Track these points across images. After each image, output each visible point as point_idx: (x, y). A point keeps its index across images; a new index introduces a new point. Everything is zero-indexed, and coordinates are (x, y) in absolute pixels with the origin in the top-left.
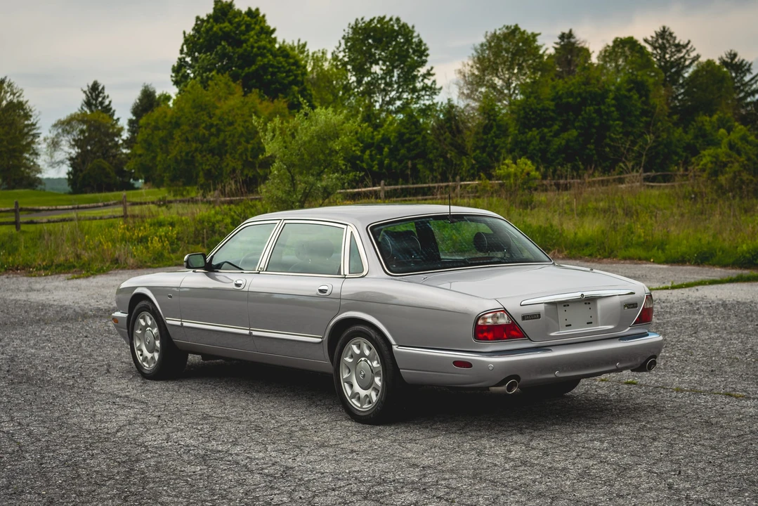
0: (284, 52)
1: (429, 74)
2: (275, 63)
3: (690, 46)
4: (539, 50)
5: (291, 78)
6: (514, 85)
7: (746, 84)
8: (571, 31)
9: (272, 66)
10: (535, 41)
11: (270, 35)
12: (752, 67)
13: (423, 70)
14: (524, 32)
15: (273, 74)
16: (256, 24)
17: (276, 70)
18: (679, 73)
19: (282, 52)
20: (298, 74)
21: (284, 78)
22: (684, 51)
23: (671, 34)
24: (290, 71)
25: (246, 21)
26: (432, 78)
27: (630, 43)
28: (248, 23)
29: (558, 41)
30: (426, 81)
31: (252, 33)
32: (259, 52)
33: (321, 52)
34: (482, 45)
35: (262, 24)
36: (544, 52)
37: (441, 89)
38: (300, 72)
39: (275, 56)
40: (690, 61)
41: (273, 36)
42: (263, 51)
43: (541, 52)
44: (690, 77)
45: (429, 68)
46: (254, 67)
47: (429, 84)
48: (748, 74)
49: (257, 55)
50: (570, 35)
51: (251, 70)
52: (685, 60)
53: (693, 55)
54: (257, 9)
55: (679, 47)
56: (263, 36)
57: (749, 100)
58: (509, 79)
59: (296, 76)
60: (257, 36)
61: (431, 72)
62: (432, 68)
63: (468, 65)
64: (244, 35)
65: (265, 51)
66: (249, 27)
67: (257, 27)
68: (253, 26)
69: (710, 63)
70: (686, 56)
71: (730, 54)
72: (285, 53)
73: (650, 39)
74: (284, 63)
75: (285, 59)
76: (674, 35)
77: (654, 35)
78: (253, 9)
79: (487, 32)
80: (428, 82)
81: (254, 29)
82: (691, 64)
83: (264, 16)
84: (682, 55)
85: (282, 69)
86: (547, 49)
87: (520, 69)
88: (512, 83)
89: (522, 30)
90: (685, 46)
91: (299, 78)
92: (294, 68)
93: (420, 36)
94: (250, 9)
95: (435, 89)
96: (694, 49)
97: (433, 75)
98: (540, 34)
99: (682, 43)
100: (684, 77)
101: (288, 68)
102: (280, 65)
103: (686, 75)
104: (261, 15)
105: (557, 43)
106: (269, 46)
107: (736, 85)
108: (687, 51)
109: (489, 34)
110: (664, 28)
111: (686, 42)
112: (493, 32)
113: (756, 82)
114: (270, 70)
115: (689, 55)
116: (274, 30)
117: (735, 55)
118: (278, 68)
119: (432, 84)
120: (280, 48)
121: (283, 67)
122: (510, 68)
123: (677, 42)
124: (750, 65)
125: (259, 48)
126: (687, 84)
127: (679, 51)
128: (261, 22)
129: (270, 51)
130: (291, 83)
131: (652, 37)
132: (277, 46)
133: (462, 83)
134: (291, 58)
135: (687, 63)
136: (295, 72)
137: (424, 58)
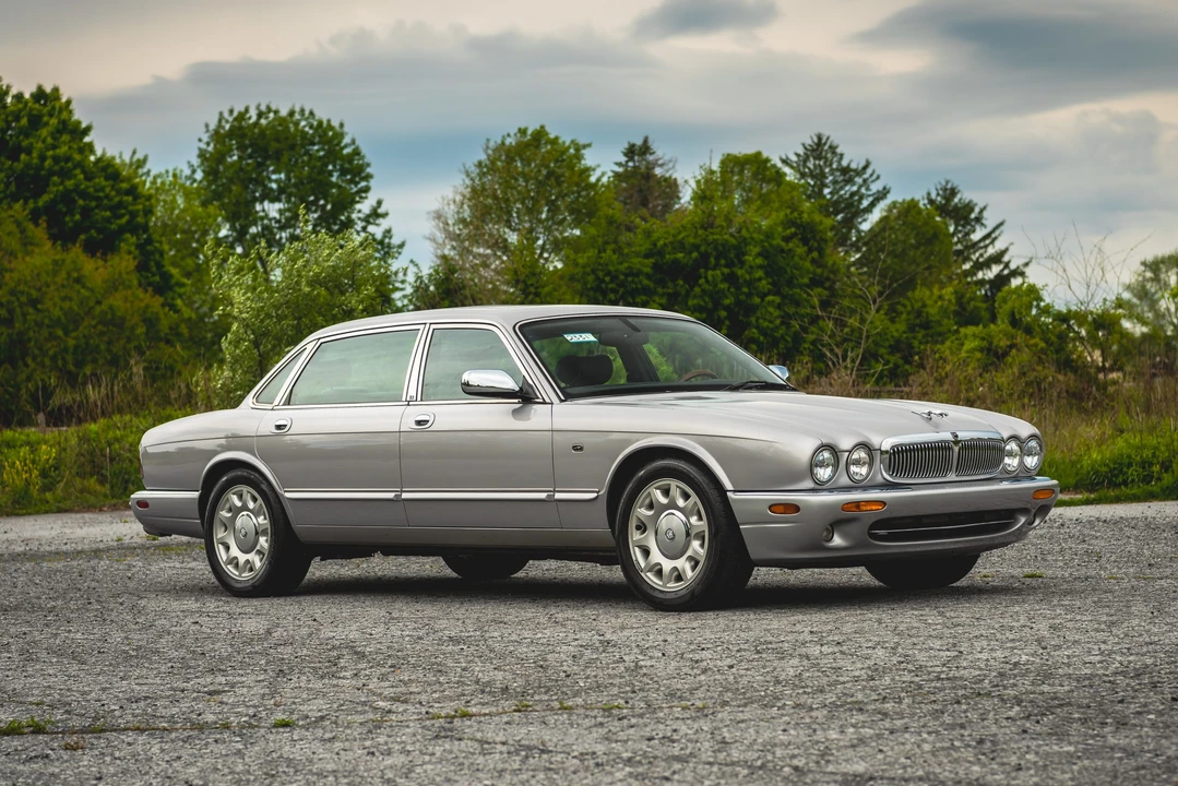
0: (108, 169)
1: (375, 215)
2: (91, 190)
3: (869, 171)
4: (590, 176)
5: (124, 220)
6: (540, 242)
7: (975, 246)
8: (646, 141)
9: (84, 195)
10: (579, 157)
11: (81, 140)
12: (985, 214)
13: (365, 207)
14: (555, 141)
15: (86, 212)
16: (51, 115)
17: (93, 204)
18: (849, 223)
19: (104, 169)
20: (138, 211)
21: (108, 221)
22: (859, 180)
23: (833, 149)
24: (120, 205)
25: (31, 110)
26: (384, 224)
27: (758, 163)
28: (35, 112)
29: (623, 159)
30: (371, 229)
31: (44, 132)
32: (57, 168)
33: (171, 174)
34: (480, 164)
35: (64, 115)
36: (599, 180)
37: (402, 245)
38: (140, 207)
39: (89, 177)
40: (871, 199)
41: (87, 139)
42: (64, 166)
43: (593, 179)
44: (871, 230)
45: (375, 204)
46: (46, 198)
47: (379, 236)
48: (978, 227)
49: (51, 173)
50: (645, 149)
51: (40, 203)
52: (861, 198)
53: (875, 187)
54: (56, 90)
55: (848, 174)
56: (66, 137)
57: (980, 275)
58: (531, 230)
59: (133, 215)
60: (54, 138)
61: (380, 211)
62: (379, 203)
63: (454, 201)
64: (27, 136)
65: (70, 164)
66: (36, 122)
67: (54, 121)
68: (45, 119)
69: (911, 206)
70: (863, 190)
71: (945, 190)
72: (110, 170)
73: (794, 158)
74: (108, 190)
75: (111, 182)
76: (839, 151)
77: (801, 151)
78: (48, 90)
79: (488, 140)
80: (377, 231)
81: (47, 124)
82: (872, 205)
83: (69, 102)
84: (855, 188)
85: (105, 201)
86: (603, 174)
87: (554, 209)
88: (538, 239)
89: (552, 136)
90: (859, 173)
91: (140, 220)
92: (130, 199)
93: (357, 143)
94: (40, 88)
95: (389, 246)
96: (878, 177)
97: (385, 215)
98: (589, 145)
99: (853, 166)
100: (859, 231)
101: (117, 199)
102: (101, 194)
103: (865, 227)
104: (64, 100)
105: (619, 164)
106: (77, 157)
107: (955, 248)
108: (865, 181)
109: (492, 144)
110: (820, 138)
111: (862, 164)
112: (499, 142)
113: (992, 242)
114: (81, 202)
115: (868, 189)
116: (88, 130)
117: (953, 192)
118: (98, 199)
119: (384, 237)
120: (99, 160)
121: (107, 197)
122: (533, 211)
123: (844, 163)
124: (981, 211)
125: (56, 159)
126: (865, 244)
127: (850, 181)
128: (61, 110)
129: (80, 165)
130: (122, 230)
131: (798, 155)
132: (92, 158)
134: (122, 181)
135: (865, 203)
136: (131, 208)
137: (363, 184)
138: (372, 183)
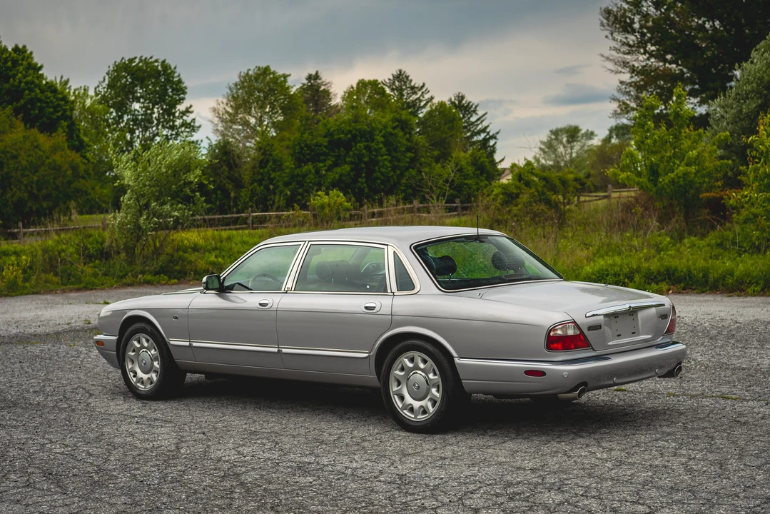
0: (51, 87)
1: (187, 111)
2: (43, 98)
3: (424, 88)
5: (60, 114)
6: (266, 123)
7: (473, 124)
8: (317, 72)
9: (39, 100)
10: (285, 81)
11: (38, 72)
12: (478, 108)
13: (181, 107)
14: (274, 73)
15: (41, 109)
16: (23, 60)
17: (44, 105)
18: (415, 114)
19: (50, 87)
20: (67, 109)
21: (52, 113)
22: (420, 93)
23: (407, 77)
24: (58, 106)
25: (13, 57)
26: (191, 116)
27: (373, 85)
28: (15, 59)
29: (306, 81)
30: (185, 118)
31: (21, 68)
32: (26, 87)
33: (83, 89)
34: (236, 84)
35: (29, 60)
36: (294, 93)
37: (200, 127)
38: (68, 107)
39: (42, 92)
40: (425, 102)
41: (40, 72)
42: (30, 86)
43: (291, 92)
44: (424, 117)
45: (188, 106)
46: (22, 102)
47: (189, 121)
48: (474, 115)
49: (24, 90)
50: (317, 77)
51: (19, 104)
52: (421, 101)
53: (427, 96)
54: (24, 47)
55: (415, 89)
56: (31, 72)
58: (261, 117)
59: (65, 111)
60: (25, 72)
61: (190, 110)
62: (191, 106)
63: (223, 103)
64: (11, 70)
65: (33, 86)
66: (15, 63)
67: (25, 63)
68: (20, 62)
69: (442, 104)
70: (421, 98)
71: (458, 97)
72: (52, 88)
73: (388, 81)
74: (52, 98)
75: (53, 94)
76: (410, 78)
77: (391, 78)
78: (21, 46)
79: (240, 72)
80: (188, 119)
81: (21, 64)
82: (426, 104)
83: (31, 53)
84: (417, 97)
85: (51, 104)
87: (273, 107)
88: (264, 121)
89: (272, 71)
90: (420, 89)
91: (68, 113)
92: (63, 103)
93: (181, 76)
94: (16, 46)
95: (193, 126)
96: (429, 91)
97: (192, 112)
98: (290, 75)
99: (416, 86)
100: (419, 117)
101: (56, 103)
102: (49, 100)
103: (421, 115)
104: (29, 52)
105: (304, 85)
106: (37, 81)
107: (464, 125)
108: (423, 93)
109: (242, 74)
110: (401, 71)
111: (421, 85)
112: (246, 72)
113: (481, 123)
114: (38, 104)
115: (423, 97)
116: (41, 68)
117: (463, 97)
118: (46, 103)
119: (192, 121)
120: (47, 83)
121: (51, 102)
122: (262, 107)
123: (412, 84)
124: (476, 107)
125: (26, 83)
126: (422, 123)
127: (415, 93)
128: (28, 58)
129: (39, 86)
130: (59, 118)
131: (389, 79)
132: (44, 82)
133: (216, 120)
134: (58, 93)
135: (422, 104)
136: (64, 107)
137: (182, 96)
138: (186, 96)
